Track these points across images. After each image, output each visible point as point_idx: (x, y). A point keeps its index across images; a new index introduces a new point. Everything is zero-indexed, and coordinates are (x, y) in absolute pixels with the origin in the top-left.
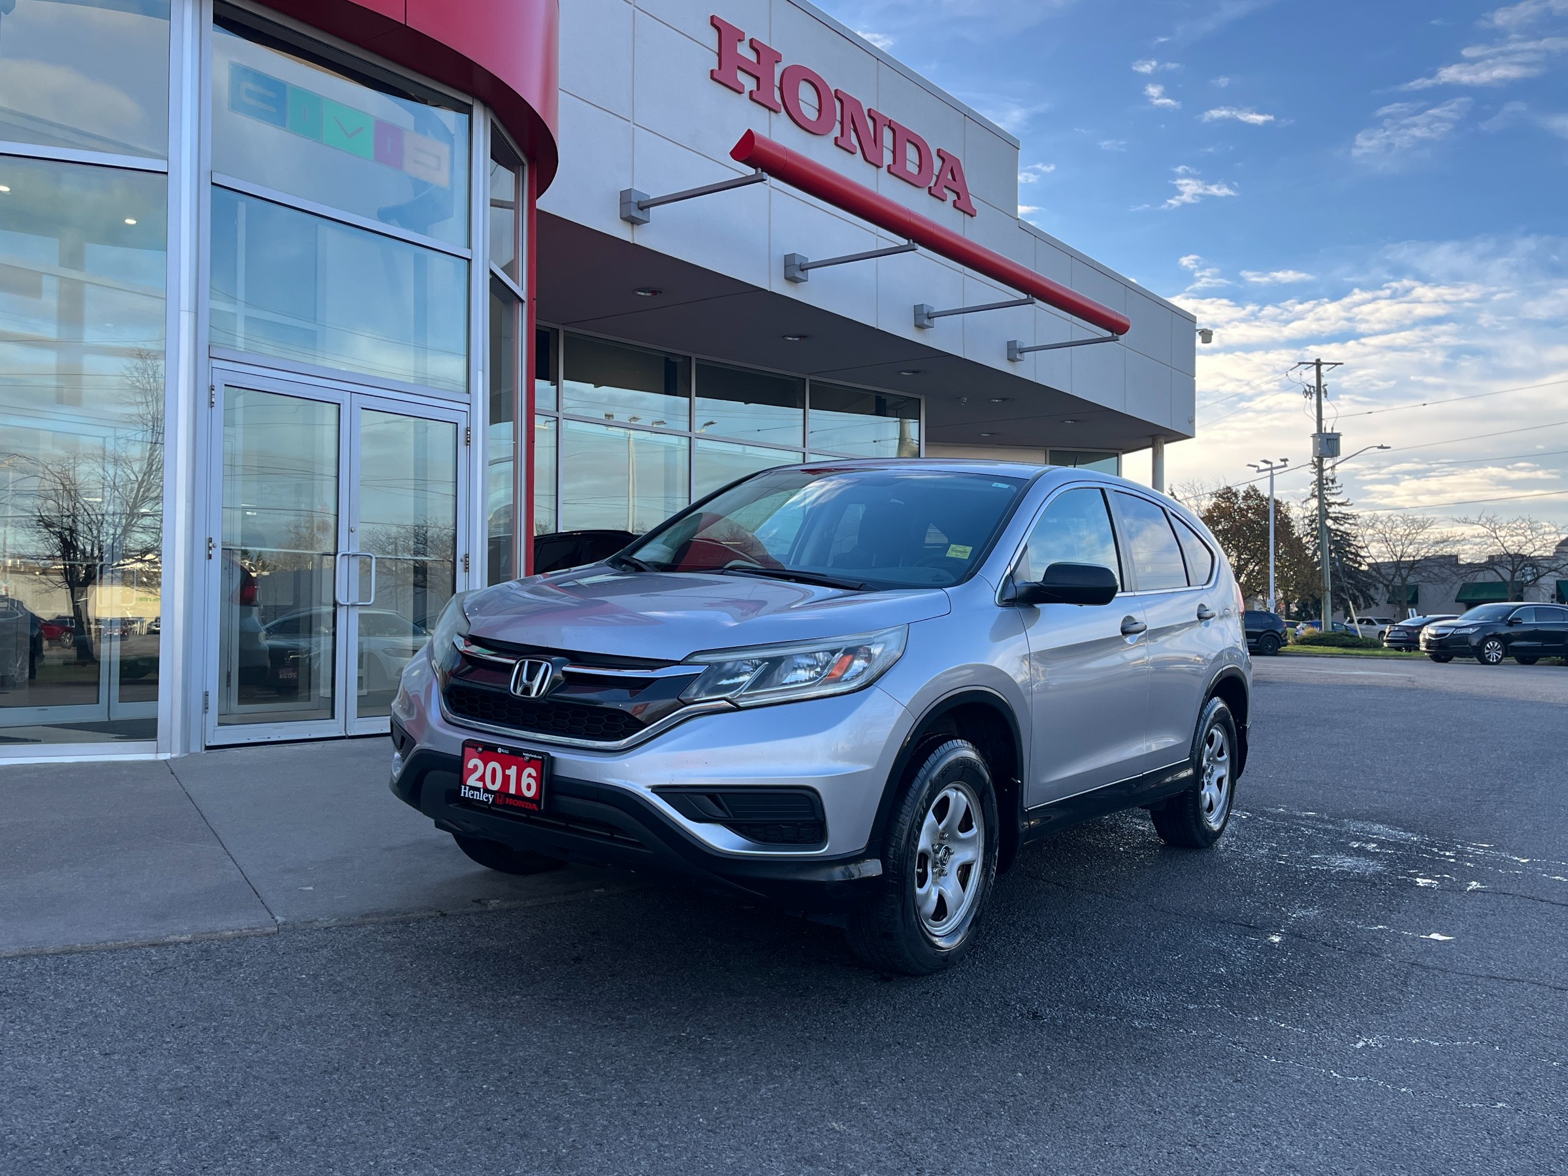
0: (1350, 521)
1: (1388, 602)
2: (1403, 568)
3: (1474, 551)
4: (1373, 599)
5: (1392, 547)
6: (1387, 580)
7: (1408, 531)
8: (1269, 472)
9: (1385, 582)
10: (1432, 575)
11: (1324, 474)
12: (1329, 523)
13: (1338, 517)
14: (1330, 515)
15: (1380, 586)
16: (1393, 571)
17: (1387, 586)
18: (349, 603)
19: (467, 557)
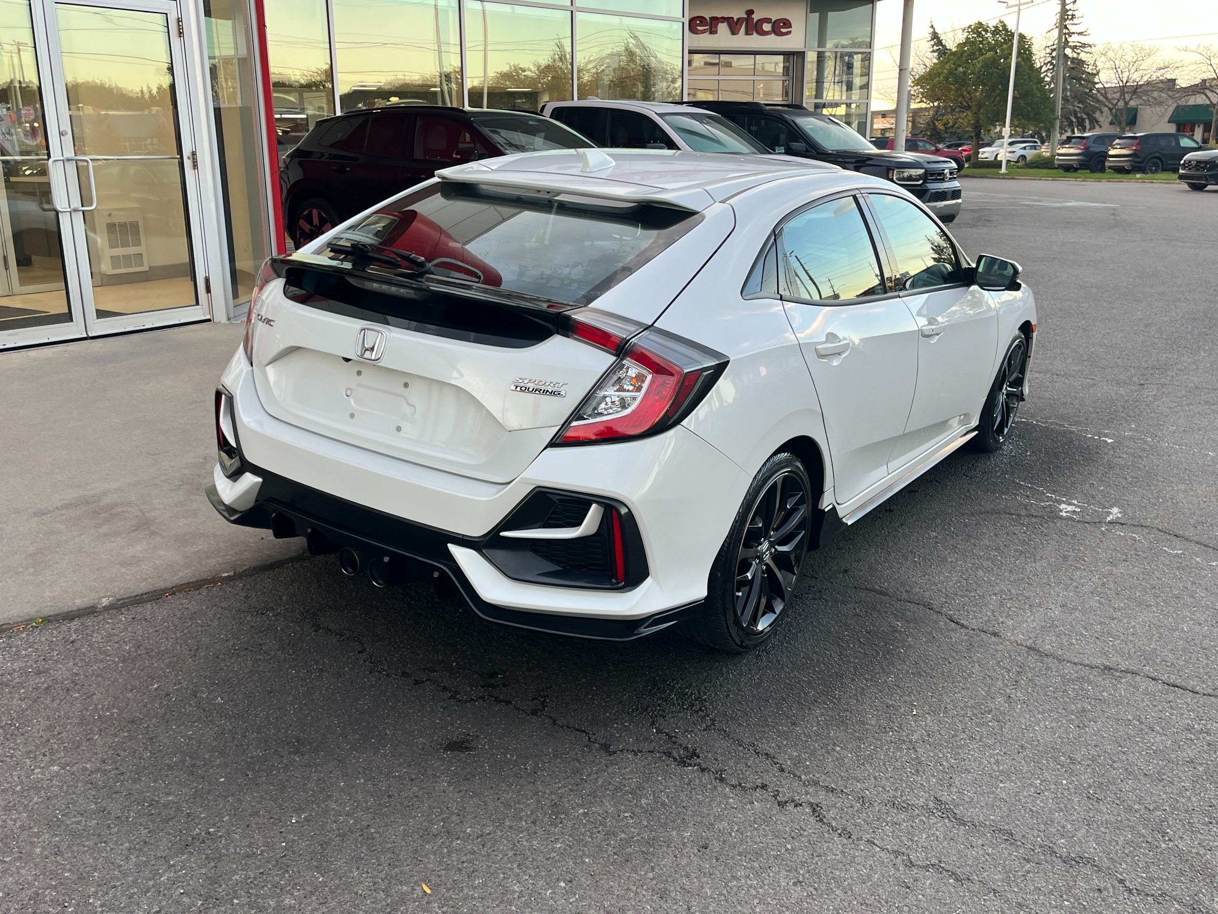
0: (1084, 50)
1: (1111, 123)
2: (1127, 92)
3: (1190, 77)
4: (1097, 122)
5: (1120, 73)
6: (1112, 104)
7: (1134, 60)
8: (1018, 8)
9: (1111, 106)
10: (1151, 99)
11: (1068, 7)
12: (1068, 51)
13: (1075, 47)
14: (1070, 44)
15: (1106, 109)
16: (1118, 95)
17: (1111, 109)
18: (69, 210)
19: (194, 154)
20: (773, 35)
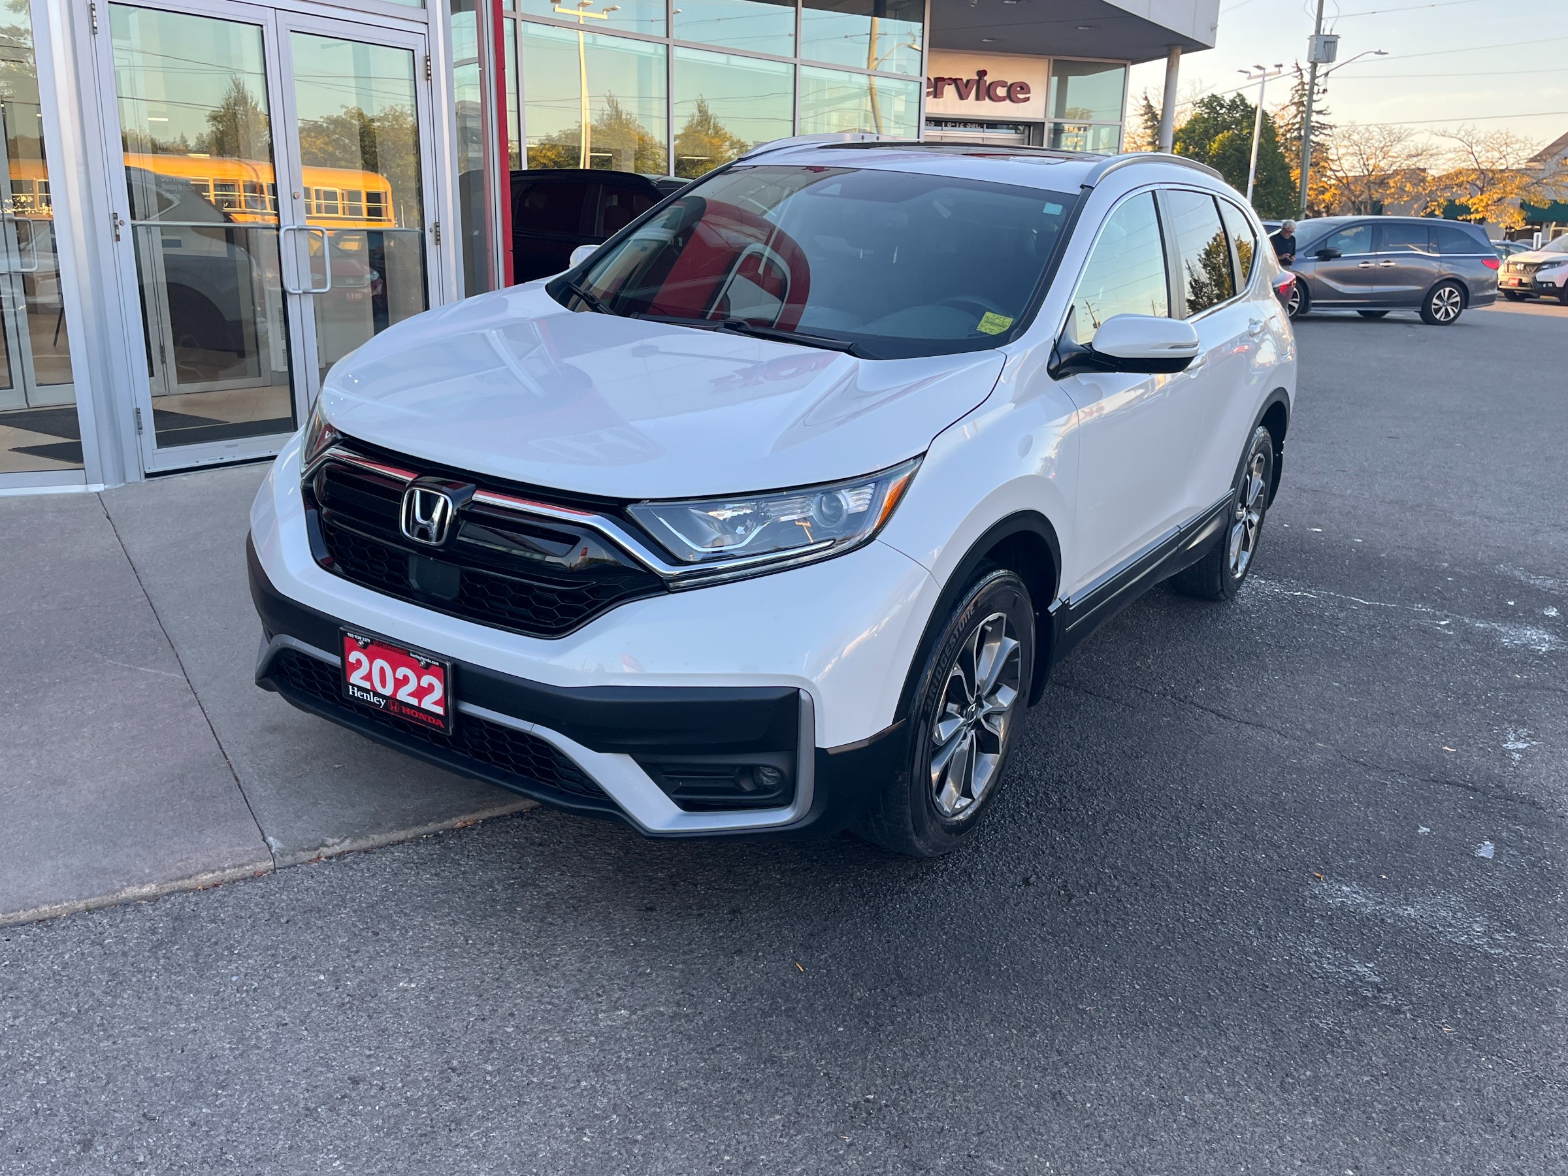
0: (1324, 131)
2: (1373, 183)
3: (1446, 167)
5: (1365, 160)
7: (1382, 145)
8: (1261, 79)
11: (1316, 81)
12: (1303, 133)
16: (1362, 185)
18: (301, 292)
19: (437, 226)
20: (1008, 101)
